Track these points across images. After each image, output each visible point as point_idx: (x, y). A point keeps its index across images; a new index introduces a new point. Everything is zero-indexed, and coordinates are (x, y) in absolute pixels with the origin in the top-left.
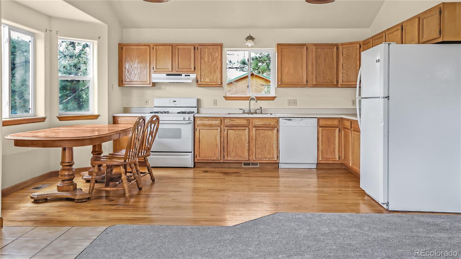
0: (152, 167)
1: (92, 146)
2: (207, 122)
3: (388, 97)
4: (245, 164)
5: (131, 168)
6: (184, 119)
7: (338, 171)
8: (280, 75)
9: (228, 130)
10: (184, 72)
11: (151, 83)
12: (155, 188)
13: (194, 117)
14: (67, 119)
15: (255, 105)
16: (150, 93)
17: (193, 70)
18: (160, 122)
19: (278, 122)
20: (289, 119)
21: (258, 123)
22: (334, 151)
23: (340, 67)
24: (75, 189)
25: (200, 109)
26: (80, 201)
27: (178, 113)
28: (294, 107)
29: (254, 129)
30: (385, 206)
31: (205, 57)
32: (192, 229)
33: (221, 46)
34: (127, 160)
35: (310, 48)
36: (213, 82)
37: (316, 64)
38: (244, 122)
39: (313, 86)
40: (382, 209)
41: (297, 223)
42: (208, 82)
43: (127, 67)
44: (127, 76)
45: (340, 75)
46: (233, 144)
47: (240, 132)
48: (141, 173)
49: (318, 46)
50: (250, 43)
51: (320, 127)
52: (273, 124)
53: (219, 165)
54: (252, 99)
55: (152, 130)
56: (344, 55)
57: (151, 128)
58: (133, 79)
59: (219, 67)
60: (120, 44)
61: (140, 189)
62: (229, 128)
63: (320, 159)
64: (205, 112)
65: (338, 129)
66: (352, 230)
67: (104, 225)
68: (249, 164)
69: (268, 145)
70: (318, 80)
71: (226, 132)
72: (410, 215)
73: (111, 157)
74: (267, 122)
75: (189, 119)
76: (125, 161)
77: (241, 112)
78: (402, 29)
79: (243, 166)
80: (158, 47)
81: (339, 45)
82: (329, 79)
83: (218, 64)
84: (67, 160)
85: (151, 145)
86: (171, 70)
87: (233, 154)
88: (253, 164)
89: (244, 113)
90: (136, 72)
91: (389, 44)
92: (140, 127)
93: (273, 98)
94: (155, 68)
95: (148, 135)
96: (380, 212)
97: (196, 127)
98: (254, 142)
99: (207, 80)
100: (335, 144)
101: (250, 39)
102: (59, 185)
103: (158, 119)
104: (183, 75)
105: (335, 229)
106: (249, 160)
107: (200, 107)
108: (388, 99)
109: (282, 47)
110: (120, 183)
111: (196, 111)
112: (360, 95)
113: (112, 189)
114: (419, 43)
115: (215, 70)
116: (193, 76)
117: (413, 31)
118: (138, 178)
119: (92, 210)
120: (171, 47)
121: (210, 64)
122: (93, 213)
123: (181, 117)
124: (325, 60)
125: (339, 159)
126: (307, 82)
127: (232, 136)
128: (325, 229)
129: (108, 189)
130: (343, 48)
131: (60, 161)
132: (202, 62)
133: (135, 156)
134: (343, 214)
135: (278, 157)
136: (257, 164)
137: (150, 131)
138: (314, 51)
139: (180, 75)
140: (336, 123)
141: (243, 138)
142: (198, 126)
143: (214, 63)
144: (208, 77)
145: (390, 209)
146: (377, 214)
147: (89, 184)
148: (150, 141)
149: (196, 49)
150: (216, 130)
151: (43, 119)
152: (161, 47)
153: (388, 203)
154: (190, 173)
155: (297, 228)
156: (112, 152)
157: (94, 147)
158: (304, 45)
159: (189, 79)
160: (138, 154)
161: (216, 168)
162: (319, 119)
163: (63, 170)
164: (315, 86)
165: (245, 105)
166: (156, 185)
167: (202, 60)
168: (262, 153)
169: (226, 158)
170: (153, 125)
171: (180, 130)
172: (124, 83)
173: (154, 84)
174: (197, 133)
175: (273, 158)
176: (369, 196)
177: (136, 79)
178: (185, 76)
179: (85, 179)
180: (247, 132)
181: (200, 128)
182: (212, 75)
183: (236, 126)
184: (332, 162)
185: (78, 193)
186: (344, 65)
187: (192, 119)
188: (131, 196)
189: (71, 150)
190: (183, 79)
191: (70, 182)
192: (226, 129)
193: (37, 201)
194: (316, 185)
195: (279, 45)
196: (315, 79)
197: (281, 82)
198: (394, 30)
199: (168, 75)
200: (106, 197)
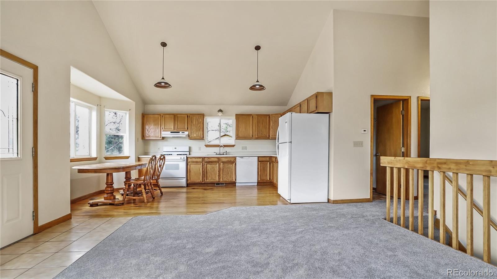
0: (161, 187)
1: (125, 172)
2: (194, 160)
3: (291, 142)
4: (217, 184)
5: (148, 186)
6: (181, 158)
7: (268, 186)
8: (237, 132)
9: (207, 164)
10: (181, 131)
11: (161, 137)
12: (163, 198)
13: (187, 157)
14: (110, 159)
15: (223, 150)
16: (161, 143)
17: (186, 129)
18: (166, 160)
19: (235, 159)
20: (242, 157)
21: (224, 160)
22: (267, 175)
23: (271, 127)
24: (115, 198)
25: (191, 152)
26: (118, 205)
27: (177, 155)
28: (245, 151)
29: (222, 163)
30: (289, 201)
31: (194, 121)
32: (182, 216)
33: (202, 116)
34: (145, 181)
35: (254, 117)
36: (197, 137)
37: (257, 125)
38: (216, 160)
39: (255, 138)
40: (287, 202)
41: (241, 211)
42: (195, 137)
43: (147, 128)
44: (147, 133)
45: (271, 132)
46: (210, 172)
47: (214, 165)
48: (155, 190)
49: (259, 116)
50: (220, 114)
51: (259, 161)
52: (232, 160)
53: (202, 185)
54: (221, 146)
55: (161, 164)
56: (273, 121)
57: (160, 163)
58: (150, 135)
59: (202, 127)
60: (142, 114)
61: (154, 198)
62: (207, 163)
63: (259, 180)
64: (193, 155)
65: (269, 162)
66: (270, 213)
67: (131, 216)
68: (219, 184)
69: (230, 172)
70: (259, 135)
71: (205, 166)
72: (301, 205)
73: (137, 180)
74: (229, 159)
75: (184, 158)
76: (144, 181)
77: (215, 154)
78: (300, 106)
79: (215, 185)
80: (165, 116)
81: (270, 115)
82: (264, 135)
83: (201, 126)
84: (110, 181)
85: (160, 173)
86: (173, 129)
87: (210, 179)
88: (221, 184)
89: (217, 155)
90: (152, 131)
91: (292, 113)
92: (153, 162)
93: (233, 146)
94: (163, 128)
95: (158, 167)
96: (287, 204)
97: (188, 162)
98: (222, 171)
99: (195, 135)
100: (267, 171)
101: (220, 111)
102: (105, 196)
103: (164, 157)
105: (260, 213)
106: (219, 181)
107: (191, 151)
108: (291, 143)
109: (239, 116)
110: (141, 195)
111: (188, 154)
112: (278, 142)
113: (136, 198)
114: (308, 113)
115: (199, 129)
116: (187, 133)
117: (305, 107)
118: (152, 192)
119: (124, 209)
120: (173, 115)
121: (196, 126)
122: (125, 211)
123: (179, 157)
124: (262, 124)
125: (270, 179)
126: (252, 136)
127: (209, 168)
128: (256, 213)
129: (134, 198)
130: (272, 117)
131: (106, 182)
132: (192, 124)
133: (150, 179)
134: (266, 206)
135: (236, 180)
136: (223, 184)
137: (160, 164)
138: (256, 119)
139: (179, 132)
140: (268, 159)
141: (216, 169)
142: (189, 162)
143: (199, 126)
144: (195, 133)
145: (291, 202)
146: (284, 205)
147: (123, 196)
148: (159, 171)
149: (188, 117)
150: (200, 165)
151: (95, 159)
152: (167, 116)
153: (290, 199)
154: (185, 190)
155: (241, 214)
156: (138, 177)
157: (126, 173)
158: (251, 115)
159: (184, 135)
160: (152, 178)
161: (199, 187)
162: (258, 157)
163: (107, 187)
164: (257, 139)
165: (217, 150)
166: (163, 196)
168: (227, 177)
169: (205, 181)
170: (161, 161)
171: (178, 165)
172: (145, 137)
173: (163, 138)
174: (189, 167)
175: (233, 180)
176: (282, 197)
177: (152, 135)
178: (182, 133)
179: (121, 194)
180: (218, 165)
181: (191, 163)
182: (198, 132)
183: (211, 162)
184: (265, 181)
185: (116, 200)
186: (273, 126)
187: (186, 158)
188: (148, 202)
189: (112, 175)
190: (180, 134)
191: (111, 194)
192: (205, 164)
193: (92, 205)
194: (257, 193)
195: (236, 115)
196: (257, 135)
197: (238, 136)
198: (297, 106)
199: (171, 132)
200: (134, 203)
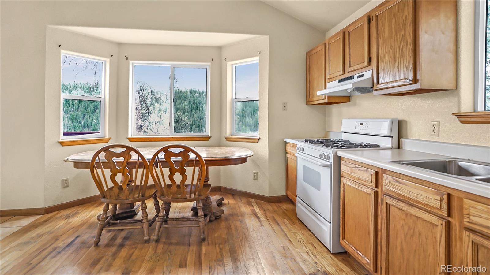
6: (322, 155)
9: (388, 204)
10: (357, 71)
11: (327, 98)
17: (367, 63)
25: (404, 141)
31: (384, 29)
36: (397, 82)
42: (389, 83)
44: (310, 91)
58: (314, 94)
60: (307, 53)
62: (390, 201)
71: (383, 207)
80: (330, 42)
83: (407, 34)
86: (343, 72)
90: (315, 85)
94: (328, 74)
99: (388, 78)
104: (356, 76)
107: (406, 137)
115: (402, 50)
120: (342, 33)
121: (392, 41)
132: (380, 41)
139: (353, 77)
144: (389, 71)
149: (371, 20)
152: (333, 40)
167: (380, 38)
171: (319, 175)
172: (309, 100)
174: (341, 190)
178: (358, 77)
182: (397, 65)
183: (408, 202)
187: (332, 159)
192: (384, 199)
199: (340, 81)
